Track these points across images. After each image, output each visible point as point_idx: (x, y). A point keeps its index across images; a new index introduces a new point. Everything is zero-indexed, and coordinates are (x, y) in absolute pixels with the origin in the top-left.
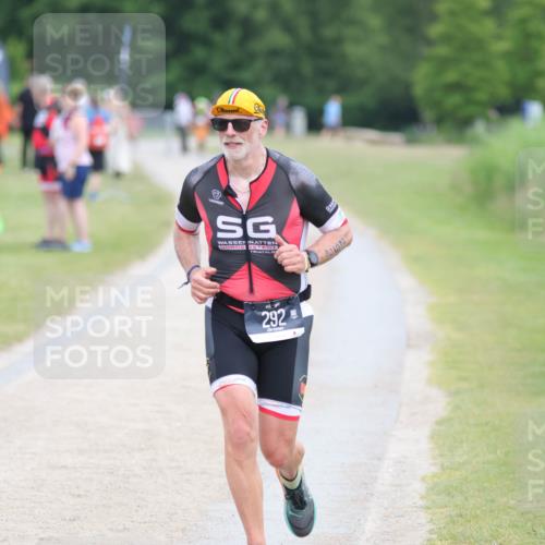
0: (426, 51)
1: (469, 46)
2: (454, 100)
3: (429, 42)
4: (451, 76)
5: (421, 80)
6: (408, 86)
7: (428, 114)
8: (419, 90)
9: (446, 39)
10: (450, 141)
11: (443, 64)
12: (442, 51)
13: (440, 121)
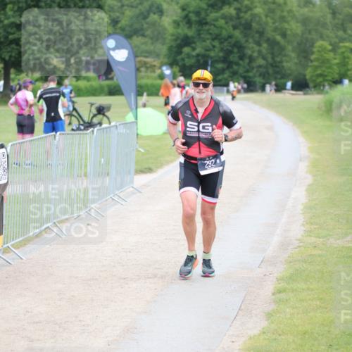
0: (310, 64)
1: (325, 62)
2: (320, 79)
3: (312, 61)
4: (319, 72)
5: (309, 73)
6: (305, 75)
7: (311, 85)
8: (308, 77)
9: (317, 60)
10: (318, 93)
11: (317, 67)
12: (316, 63)
13: (315, 87)
